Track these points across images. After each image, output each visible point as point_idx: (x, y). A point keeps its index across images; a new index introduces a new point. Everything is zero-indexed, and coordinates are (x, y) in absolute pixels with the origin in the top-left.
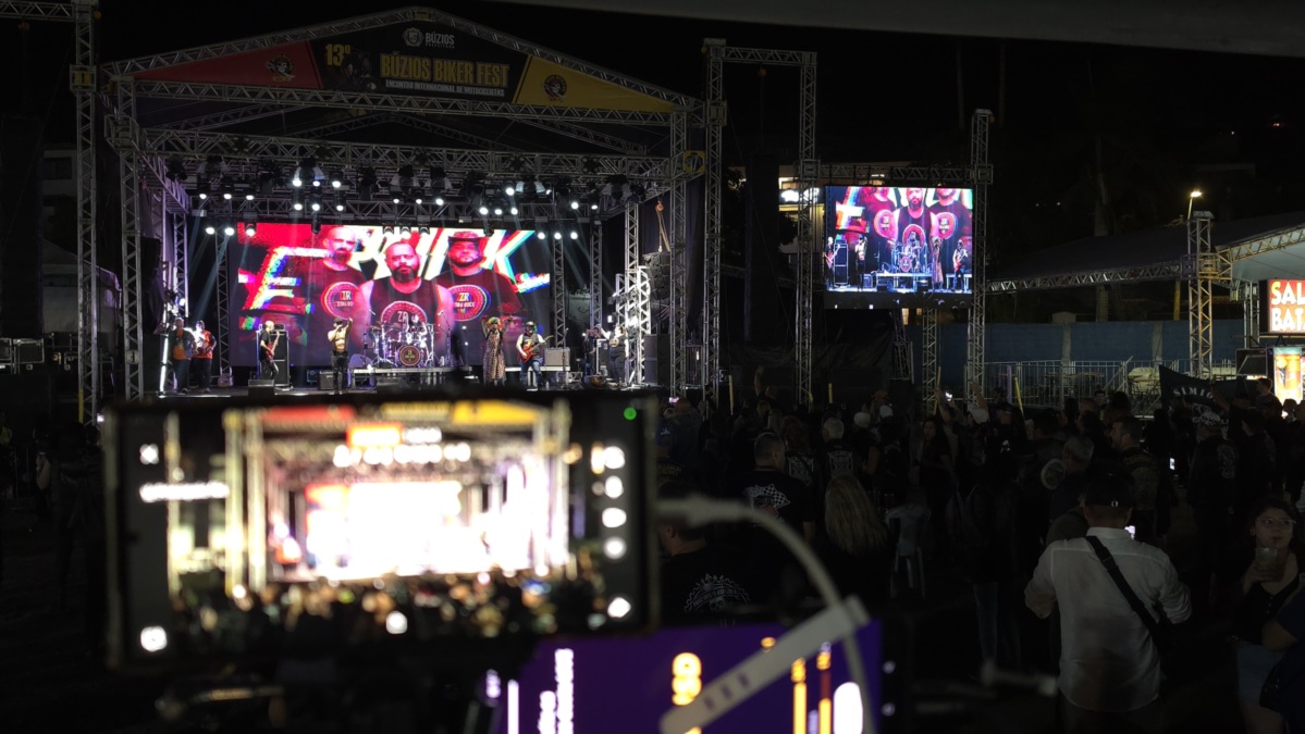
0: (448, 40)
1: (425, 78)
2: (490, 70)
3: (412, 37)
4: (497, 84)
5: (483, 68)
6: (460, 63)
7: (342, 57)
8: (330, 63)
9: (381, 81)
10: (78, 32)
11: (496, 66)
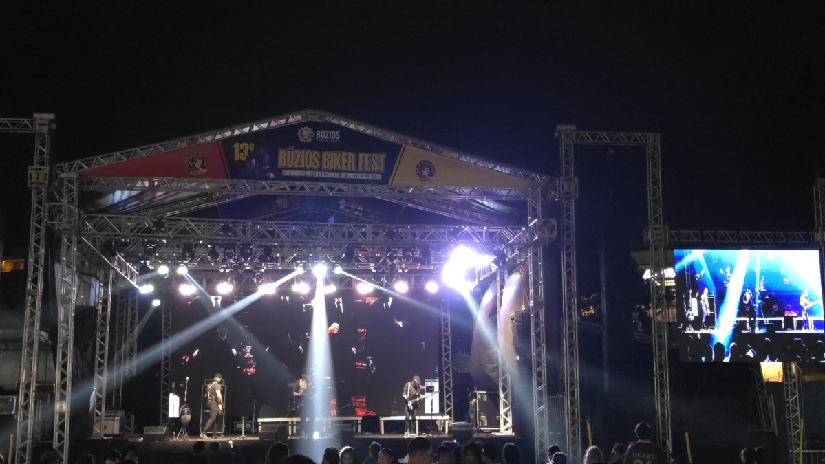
0: (335, 136)
1: (315, 167)
2: (370, 158)
3: (305, 134)
4: (376, 169)
5: (364, 158)
6: (344, 154)
7: (247, 154)
8: (237, 158)
9: (278, 172)
10: (37, 141)
11: (374, 155)
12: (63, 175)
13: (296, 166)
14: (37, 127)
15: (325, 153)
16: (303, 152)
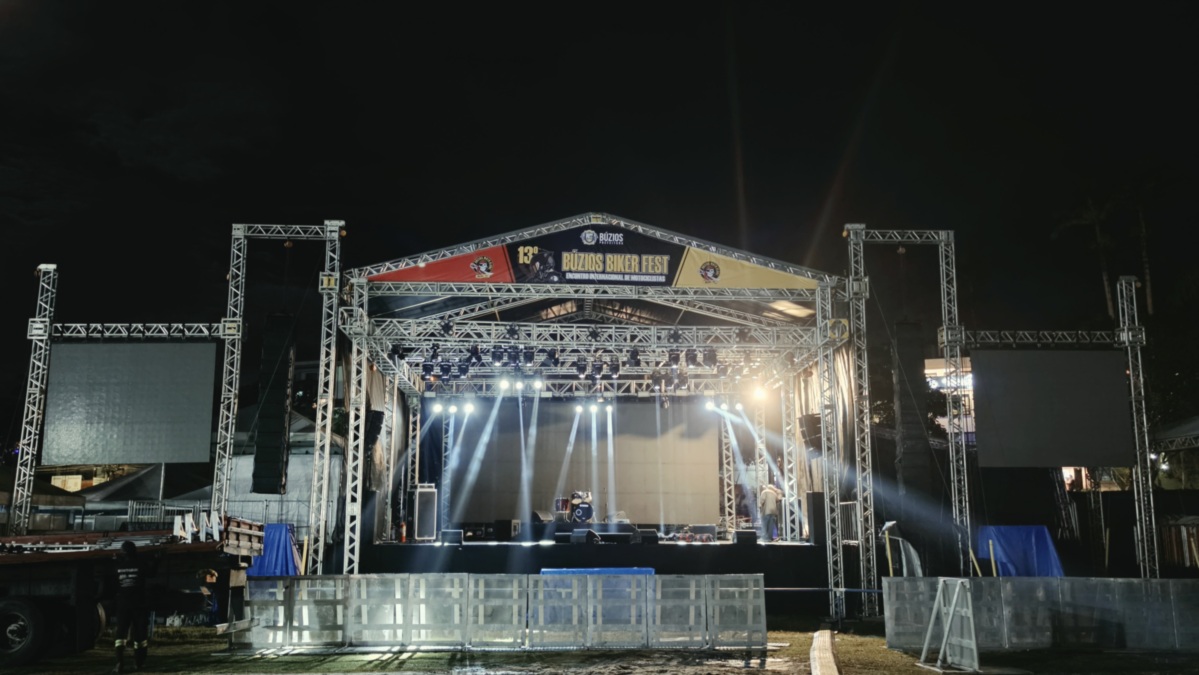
1: (598, 270)
2: (653, 260)
3: (588, 237)
4: (659, 272)
5: (647, 260)
6: (628, 256)
7: (531, 257)
8: (521, 261)
9: (562, 275)
10: (328, 246)
11: (658, 257)
12: (353, 281)
13: (580, 269)
14: (328, 234)
15: (609, 256)
16: (587, 255)
